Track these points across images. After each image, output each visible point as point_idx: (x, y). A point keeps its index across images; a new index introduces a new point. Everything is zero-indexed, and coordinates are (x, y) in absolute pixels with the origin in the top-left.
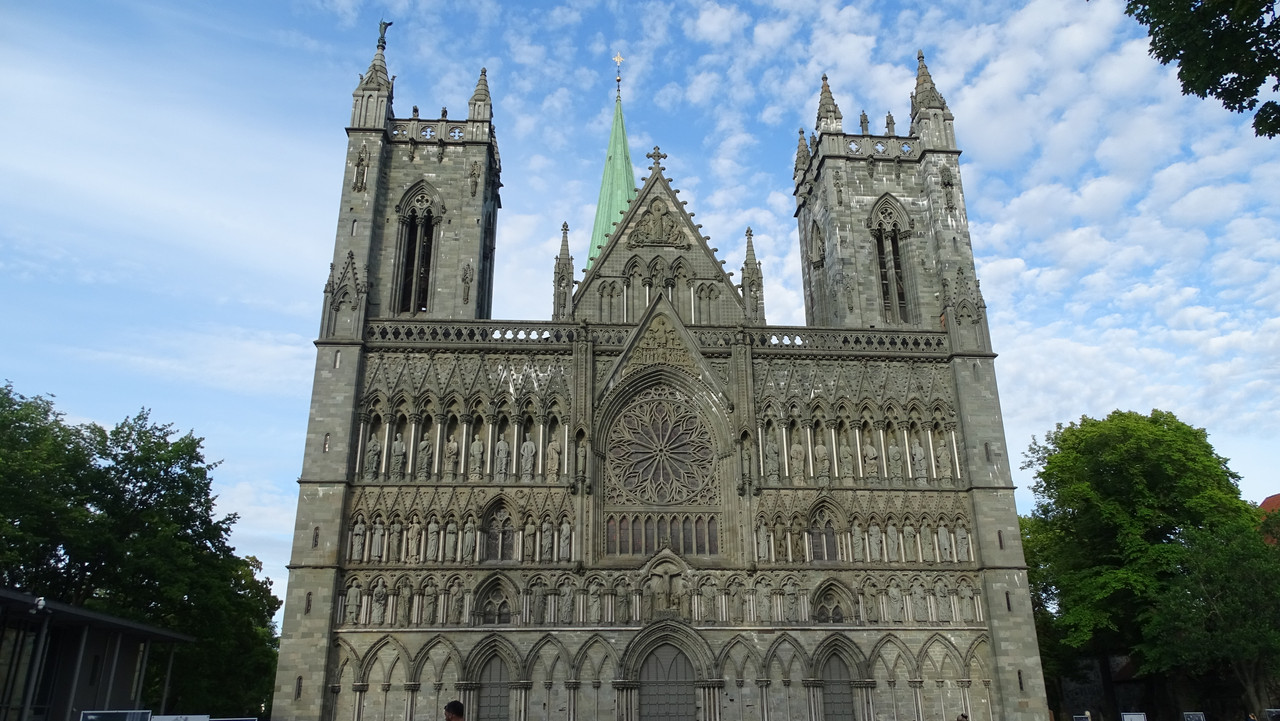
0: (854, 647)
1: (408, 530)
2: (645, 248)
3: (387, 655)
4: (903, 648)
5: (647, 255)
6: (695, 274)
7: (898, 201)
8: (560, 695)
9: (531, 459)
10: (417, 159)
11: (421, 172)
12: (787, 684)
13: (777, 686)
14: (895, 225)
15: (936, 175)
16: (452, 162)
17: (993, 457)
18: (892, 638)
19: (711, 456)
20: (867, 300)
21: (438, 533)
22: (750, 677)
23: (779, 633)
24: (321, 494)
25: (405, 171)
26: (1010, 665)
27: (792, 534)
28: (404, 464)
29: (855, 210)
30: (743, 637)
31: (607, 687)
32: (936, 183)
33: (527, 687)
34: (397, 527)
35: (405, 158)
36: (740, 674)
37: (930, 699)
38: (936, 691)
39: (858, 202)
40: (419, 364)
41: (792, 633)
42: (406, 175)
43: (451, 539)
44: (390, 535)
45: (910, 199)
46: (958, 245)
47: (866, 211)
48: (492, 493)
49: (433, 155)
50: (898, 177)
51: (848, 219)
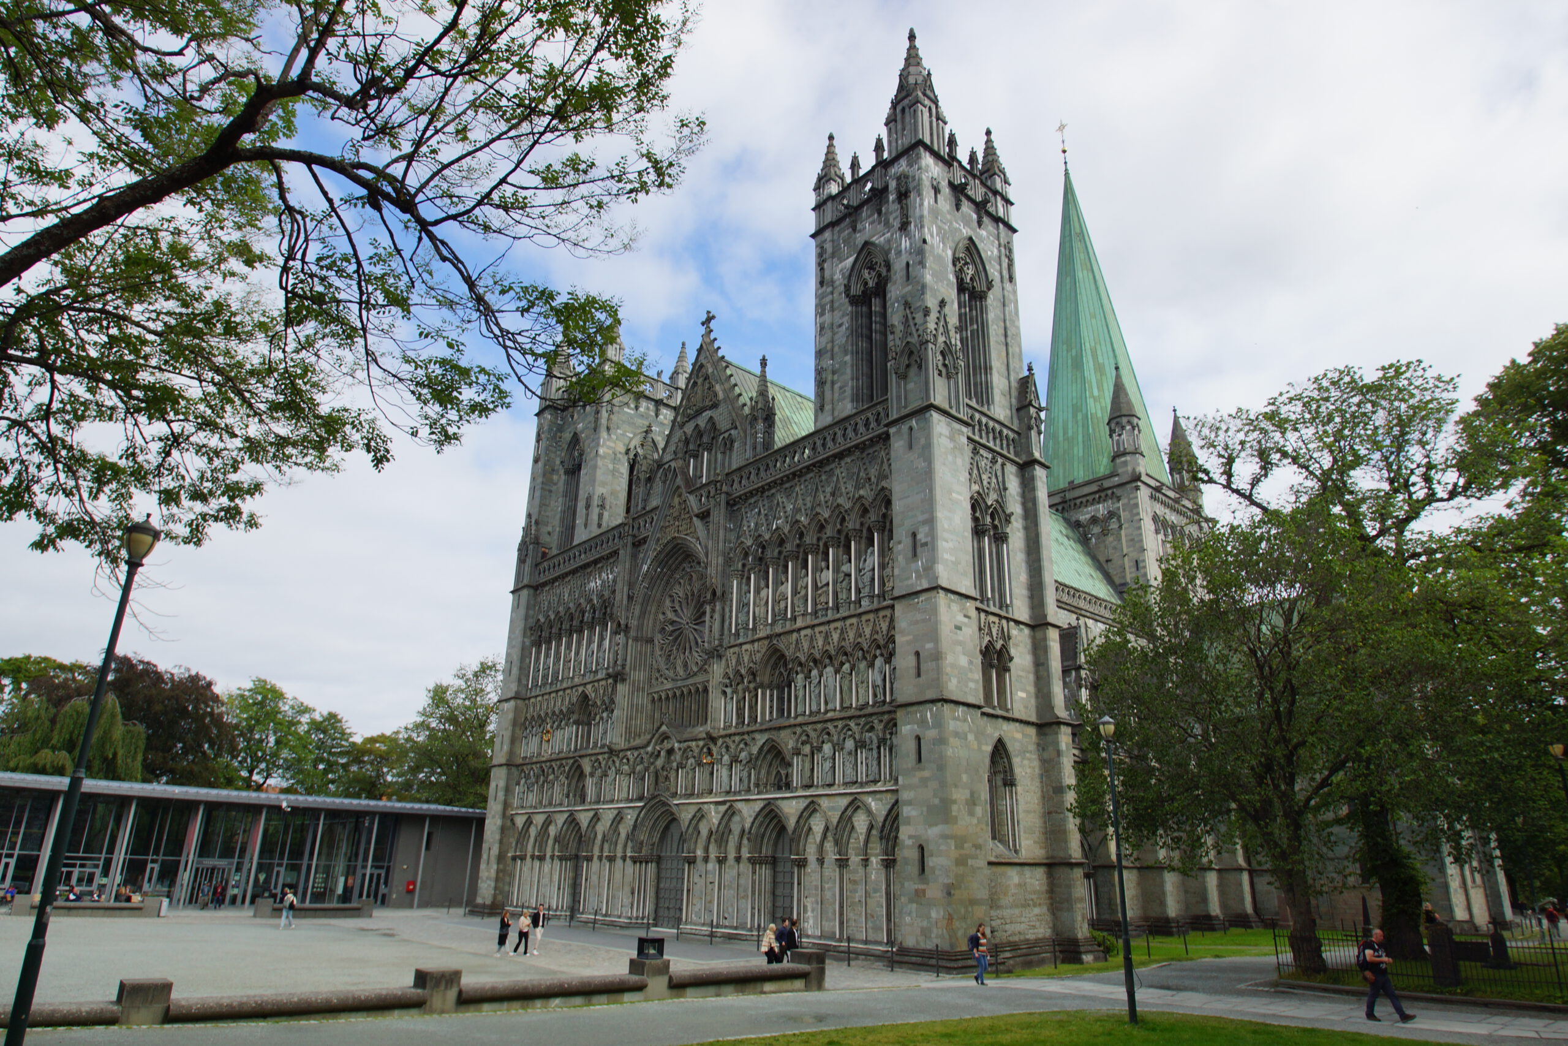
0: (785, 818)
1: (544, 729)
3: (533, 832)
4: (827, 818)
11: (576, 426)
12: (738, 860)
13: (732, 863)
14: (879, 276)
15: (894, 191)
16: (590, 407)
17: (919, 550)
18: (817, 807)
20: (840, 389)
21: (557, 730)
22: (713, 853)
23: (728, 805)
26: (910, 837)
27: (749, 693)
29: (838, 283)
30: (704, 810)
31: (629, 861)
32: (893, 201)
34: (541, 729)
36: (705, 849)
37: (855, 882)
38: (861, 870)
39: (841, 271)
43: (562, 734)
44: (538, 735)
46: (912, 270)
47: (846, 278)
48: (581, 689)
49: (582, 408)
51: (829, 298)
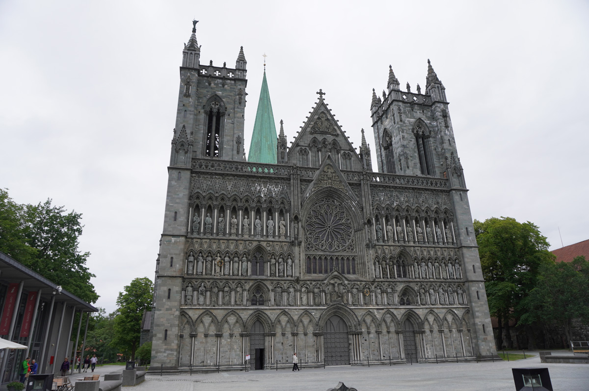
0: (416, 316)
1: (215, 260)
2: (318, 135)
3: (207, 320)
4: (437, 316)
5: (320, 138)
6: (340, 148)
7: (424, 122)
8: (289, 339)
9: (273, 228)
10: (212, 85)
11: (214, 91)
12: (389, 332)
13: (385, 334)
14: (423, 132)
15: (440, 112)
16: (229, 88)
17: (469, 234)
18: (432, 312)
19: (351, 230)
20: (414, 164)
21: (230, 262)
22: (373, 330)
23: (386, 310)
24: (173, 241)
25: (207, 90)
26: (480, 322)
27: (389, 266)
28: (212, 228)
29: (407, 124)
30: (371, 312)
31: (310, 335)
32: (440, 115)
33: (274, 335)
34: (210, 258)
35: (207, 84)
36: (368, 328)
37: (447, 338)
38: (449, 334)
39: (408, 121)
40: (217, 181)
41: (391, 310)
42: (208, 92)
43: (236, 265)
44: (206, 262)
45: (429, 122)
46: (451, 142)
47: (412, 125)
48: (255, 244)
49: (220, 83)
50: (423, 112)
51: (405, 128)
